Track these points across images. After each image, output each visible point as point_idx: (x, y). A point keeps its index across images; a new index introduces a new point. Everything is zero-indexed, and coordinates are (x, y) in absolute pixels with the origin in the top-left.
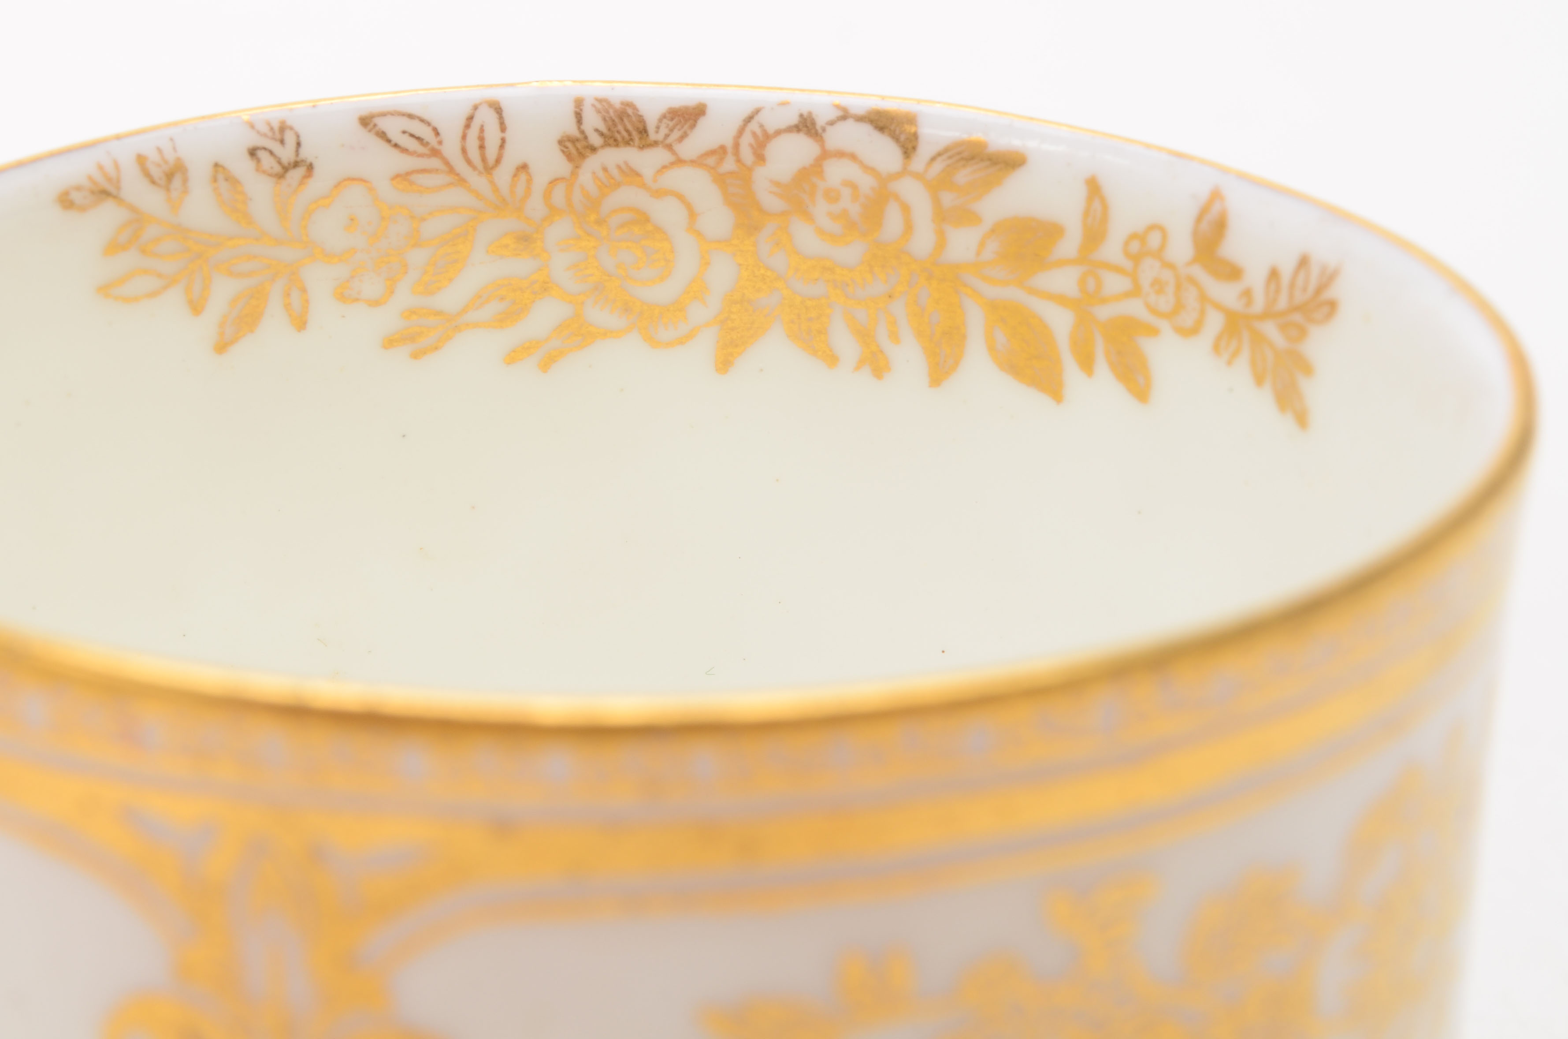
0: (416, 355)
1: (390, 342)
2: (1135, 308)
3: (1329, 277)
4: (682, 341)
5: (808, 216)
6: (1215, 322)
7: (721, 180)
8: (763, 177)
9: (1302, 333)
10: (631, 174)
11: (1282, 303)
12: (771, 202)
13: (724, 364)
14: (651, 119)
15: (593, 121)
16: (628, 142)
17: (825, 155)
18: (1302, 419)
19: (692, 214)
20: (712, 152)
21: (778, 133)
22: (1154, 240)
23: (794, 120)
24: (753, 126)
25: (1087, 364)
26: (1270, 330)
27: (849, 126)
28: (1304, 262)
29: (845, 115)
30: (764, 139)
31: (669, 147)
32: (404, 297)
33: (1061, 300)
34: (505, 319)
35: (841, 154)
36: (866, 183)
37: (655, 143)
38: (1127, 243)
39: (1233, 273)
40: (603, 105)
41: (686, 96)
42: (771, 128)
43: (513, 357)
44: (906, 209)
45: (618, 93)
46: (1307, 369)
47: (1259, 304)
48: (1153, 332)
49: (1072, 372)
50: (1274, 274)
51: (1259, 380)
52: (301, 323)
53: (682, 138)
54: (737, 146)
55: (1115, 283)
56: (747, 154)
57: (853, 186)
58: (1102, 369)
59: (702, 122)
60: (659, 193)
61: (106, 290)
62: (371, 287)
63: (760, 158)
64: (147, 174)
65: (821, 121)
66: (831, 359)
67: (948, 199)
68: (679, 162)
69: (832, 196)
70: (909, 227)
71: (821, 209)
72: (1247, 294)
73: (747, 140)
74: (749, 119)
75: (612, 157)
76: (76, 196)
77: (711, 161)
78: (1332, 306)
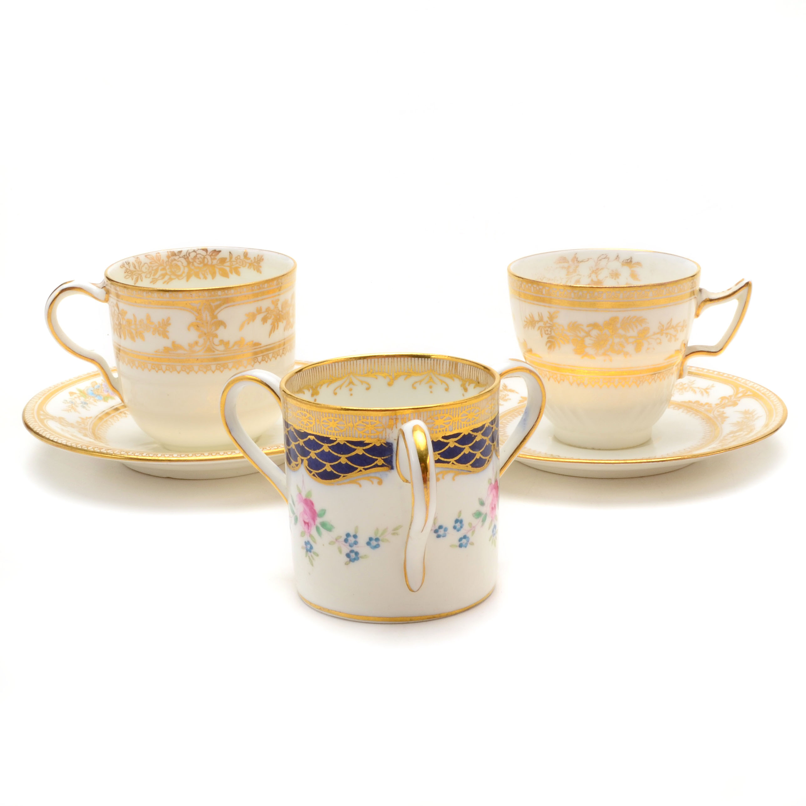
0: (154, 284)
1: (151, 282)
2: (237, 265)
3: (262, 256)
4: (183, 278)
5: (195, 262)
6: (248, 265)
7: (185, 259)
8: (190, 258)
9: (259, 263)
10: (175, 260)
11: (256, 260)
12: (191, 260)
13: (187, 281)
14: (176, 253)
15: (169, 253)
16: (174, 256)
17: (197, 254)
18: (261, 272)
19: (182, 263)
20: (183, 256)
21: (191, 252)
22: (239, 257)
23: (193, 251)
24: (188, 252)
25: (232, 273)
26: (255, 264)
27: (199, 251)
28: (258, 255)
29: (199, 249)
30: (189, 254)
31: (179, 256)
32: (152, 277)
33: (228, 266)
34: (163, 278)
35: (199, 254)
36: (202, 257)
37: (177, 255)
38: (235, 258)
39: (249, 259)
40: (171, 252)
41: (180, 250)
42: (190, 252)
43: (164, 283)
44: (207, 259)
45: (172, 250)
46: (261, 267)
47: (253, 261)
48: (240, 268)
49: (230, 275)
50: (255, 258)
51: (254, 270)
52: (142, 281)
53: (180, 254)
54: (187, 255)
55: (234, 263)
56: (188, 255)
57: (201, 258)
58: (234, 273)
59: (182, 252)
60: (178, 261)
61: (125, 277)
62: (148, 276)
63: (189, 255)
64: (127, 264)
65: (196, 250)
66: (200, 278)
67: (212, 257)
68: (180, 257)
69: (198, 259)
70: (208, 261)
71: (197, 260)
72: (252, 261)
73: (187, 254)
74: (188, 251)
75: (172, 258)
76: (122, 266)
77: (184, 257)
78: (263, 259)
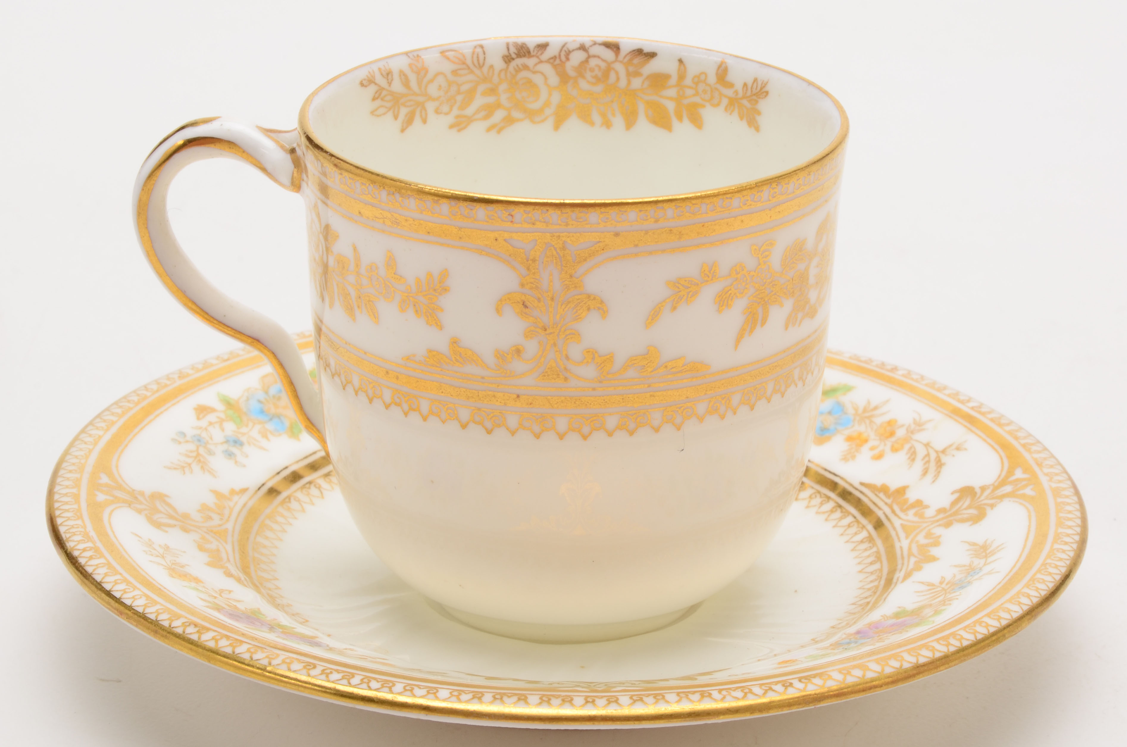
0: (459, 131)
1: (451, 127)
2: (697, 99)
3: (764, 85)
4: (543, 121)
5: (583, 77)
6: (725, 102)
7: (555, 67)
8: (569, 65)
9: (757, 102)
10: (526, 67)
11: (749, 93)
12: (572, 73)
13: (557, 127)
14: (531, 48)
15: (513, 50)
16: (524, 56)
17: (589, 57)
18: (757, 129)
19: (546, 78)
20: (552, 58)
21: (573, 50)
22: (703, 77)
23: (578, 46)
24: (565, 48)
25: (680, 119)
26: (745, 102)
27: (597, 46)
28: (756, 80)
29: (595, 43)
30: (568, 53)
31: (538, 57)
32: (455, 112)
33: (671, 99)
34: (486, 117)
35: (594, 56)
36: (603, 65)
37: (533, 56)
38: (693, 79)
39: (731, 85)
40: (516, 45)
41: (542, 40)
42: (571, 49)
43: (489, 130)
44: (617, 73)
45: (520, 41)
46: (759, 113)
47: (741, 94)
48: (704, 106)
49: (675, 123)
50: (745, 85)
51: (741, 119)
52: (425, 121)
53: (541, 54)
54: (560, 55)
55: (689, 92)
56: (563, 58)
57: (599, 67)
58: (686, 120)
59: (548, 48)
60: (535, 72)
61: (372, 113)
62: (445, 108)
63: (568, 59)
64: (382, 74)
65: (587, 45)
66: (592, 124)
67: (631, 69)
68: (541, 62)
69: (592, 70)
70: (618, 79)
71: (588, 75)
72: (736, 92)
73: (563, 54)
74: (564, 46)
75: (519, 61)
76: (364, 82)
77: (552, 61)
78: (767, 93)
